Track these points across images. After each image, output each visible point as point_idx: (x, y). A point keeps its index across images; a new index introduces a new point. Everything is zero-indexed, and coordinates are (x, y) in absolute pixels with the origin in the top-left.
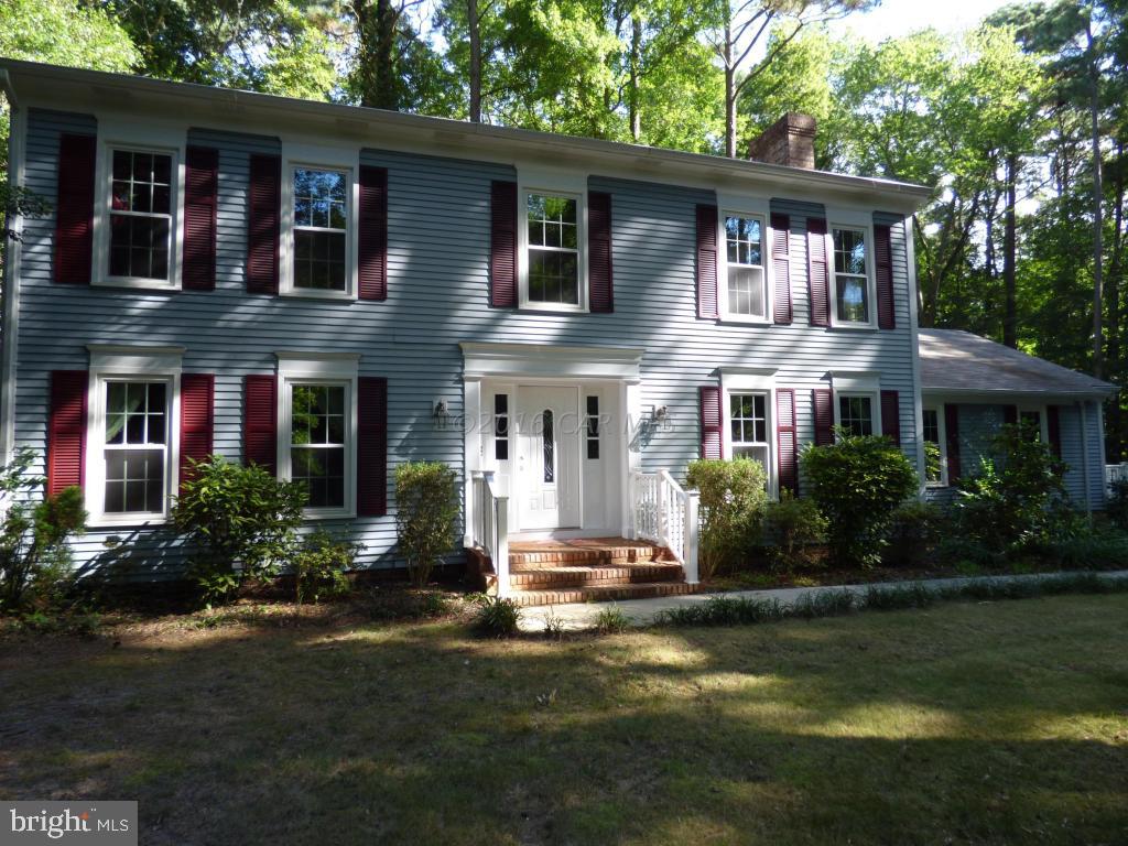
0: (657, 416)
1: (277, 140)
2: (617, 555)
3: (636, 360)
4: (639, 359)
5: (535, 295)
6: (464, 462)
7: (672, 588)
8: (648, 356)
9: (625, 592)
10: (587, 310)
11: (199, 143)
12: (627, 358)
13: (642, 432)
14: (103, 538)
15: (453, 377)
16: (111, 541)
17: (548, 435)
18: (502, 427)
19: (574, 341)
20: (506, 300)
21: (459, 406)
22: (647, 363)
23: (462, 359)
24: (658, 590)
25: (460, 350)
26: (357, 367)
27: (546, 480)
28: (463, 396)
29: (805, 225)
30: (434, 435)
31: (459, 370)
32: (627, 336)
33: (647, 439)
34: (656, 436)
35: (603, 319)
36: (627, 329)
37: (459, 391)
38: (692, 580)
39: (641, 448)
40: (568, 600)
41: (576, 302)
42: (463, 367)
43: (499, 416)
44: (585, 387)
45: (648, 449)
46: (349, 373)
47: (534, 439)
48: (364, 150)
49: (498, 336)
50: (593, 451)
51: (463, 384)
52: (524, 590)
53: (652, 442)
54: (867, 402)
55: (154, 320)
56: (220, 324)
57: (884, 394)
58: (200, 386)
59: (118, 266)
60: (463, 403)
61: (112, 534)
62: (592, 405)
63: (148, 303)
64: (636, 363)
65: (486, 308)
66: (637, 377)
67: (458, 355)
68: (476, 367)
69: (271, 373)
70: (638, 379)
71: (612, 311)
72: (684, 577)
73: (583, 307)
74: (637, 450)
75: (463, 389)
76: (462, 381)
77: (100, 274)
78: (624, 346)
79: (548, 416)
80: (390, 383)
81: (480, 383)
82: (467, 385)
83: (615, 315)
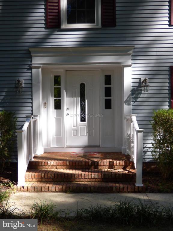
0: (142, 85)
2: (102, 164)
3: (129, 52)
4: (131, 52)
5: (70, 22)
6: (32, 110)
7: (124, 188)
8: (136, 50)
9: (92, 188)
10: (100, 26)
12: (124, 52)
13: (132, 94)
15: (27, 67)
17: (83, 97)
20: (54, 25)
21: (30, 82)
22: (136, 54)
23: (31, 57)
24: (114, 189)
25: (30, 53)
27: (82, 121)
28: (31, 76)
30: (17, 97)
31: (29, 63)
32: (124, 39)
33: (136, 98)
34: (142, 96)
35: (109, 30)
36: (124, 35)
37: (30, 74)
38: (139, 184)
39: (132, 103)
40: (57, 190)
41: (94, 22)
42: (31, 61)
43: (56, 87)
44: (103, 70)
45: (136, 103)
47: (75, 99)
49: (50, 44)
50: (108, 105)
51: (32, 71)
52: (38, 181)
53: (139, 100)
60: (32, 80)
62: (108, 79)
64: (129, 55)
65: (43, 29)
66: (130, 62)
67: (29, 56)
68: (37, 61)
70: (131, 64)
71: (115, 26)
72: (135, 181)
73: (98, 25)
74: (129, 104)
75: (31, 73)
76: (31, 69)
78: (120, 45)
79: (82, 86)
81: (40, 70)
82: (34, 71)
83: (117, 28)
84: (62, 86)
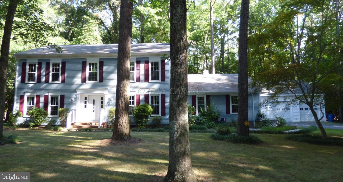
0: (110, 100)
1: (50, 59)
5: (89, 80)
6: (76, 108)
10: (98, 82)
11: (40, 61)
13: (108, 103)
14: (26, 118)
16: (26, 119)
17: (94, 104)
18: (86, 103)
19: (94, 87)
20: (84, 81)
23: (76, 91)
26: (60, 93)
27: (93, 112)
29: (144, 62)
35: (101, 83)
41: (96, 81)
42: (76, 93)
43: (85, 101)
44: (100, 95)
46: (59, 95)
47: (91, 104)
48: (63, 59)
50: (102, 106)
54: (158, 96)
55: (32, 88)
56: (41, 88)
57: (162, 95)
58: (38, 97)
59: (29, 80)
60: (76, 98)
61: (27, 118)
62: (102, 98)
63: (31, 85)
64: (106, 91)
65: (81, 83)
67: (75, 91)
68: (78, 93)
69: (48, 95)
72: (98, 127)
74: (107, 106)
76: (76, 95)
77: (26, 82)
79: (94, 100)
80: (65, 96)
81: (79, 95)
82: (77, 96)
83: (104, 83)
84: (87, 101)
